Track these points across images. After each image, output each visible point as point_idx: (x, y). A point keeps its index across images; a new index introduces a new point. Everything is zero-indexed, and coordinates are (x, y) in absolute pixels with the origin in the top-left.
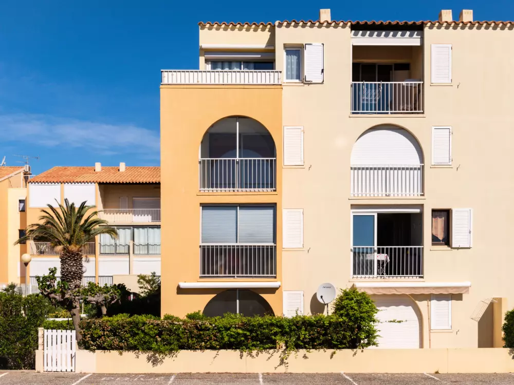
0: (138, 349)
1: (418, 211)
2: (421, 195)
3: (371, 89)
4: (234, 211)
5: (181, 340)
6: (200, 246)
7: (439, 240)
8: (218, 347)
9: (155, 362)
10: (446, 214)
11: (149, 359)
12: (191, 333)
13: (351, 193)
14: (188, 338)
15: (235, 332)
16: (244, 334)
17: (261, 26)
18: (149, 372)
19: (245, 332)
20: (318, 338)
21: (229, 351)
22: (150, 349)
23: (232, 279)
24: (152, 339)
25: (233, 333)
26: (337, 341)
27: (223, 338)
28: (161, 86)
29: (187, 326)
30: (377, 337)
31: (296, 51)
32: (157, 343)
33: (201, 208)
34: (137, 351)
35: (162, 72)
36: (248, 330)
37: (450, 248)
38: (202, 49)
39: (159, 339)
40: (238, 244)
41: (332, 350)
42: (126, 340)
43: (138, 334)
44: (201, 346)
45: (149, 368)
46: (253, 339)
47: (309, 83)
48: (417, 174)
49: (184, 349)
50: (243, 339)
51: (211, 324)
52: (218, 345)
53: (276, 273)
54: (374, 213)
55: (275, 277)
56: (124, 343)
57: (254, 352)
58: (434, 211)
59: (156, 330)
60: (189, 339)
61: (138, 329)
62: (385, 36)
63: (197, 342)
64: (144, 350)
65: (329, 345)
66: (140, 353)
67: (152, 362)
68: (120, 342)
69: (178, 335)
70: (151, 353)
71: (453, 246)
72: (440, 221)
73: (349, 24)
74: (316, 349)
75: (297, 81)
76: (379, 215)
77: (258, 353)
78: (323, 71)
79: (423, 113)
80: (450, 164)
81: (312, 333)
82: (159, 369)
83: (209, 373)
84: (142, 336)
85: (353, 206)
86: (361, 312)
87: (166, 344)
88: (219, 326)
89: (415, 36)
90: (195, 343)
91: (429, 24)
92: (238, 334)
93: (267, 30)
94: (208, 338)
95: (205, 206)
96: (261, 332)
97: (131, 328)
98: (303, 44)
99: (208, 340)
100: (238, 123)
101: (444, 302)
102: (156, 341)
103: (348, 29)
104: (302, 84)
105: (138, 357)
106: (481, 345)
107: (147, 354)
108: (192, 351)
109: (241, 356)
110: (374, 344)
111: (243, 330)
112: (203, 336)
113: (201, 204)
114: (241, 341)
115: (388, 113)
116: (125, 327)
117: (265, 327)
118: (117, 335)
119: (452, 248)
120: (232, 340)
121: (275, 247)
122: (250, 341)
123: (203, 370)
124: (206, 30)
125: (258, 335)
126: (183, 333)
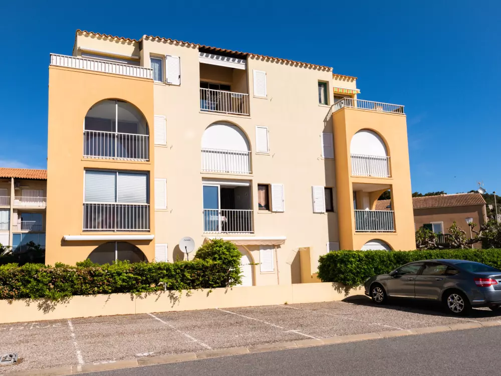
0: (30, 297)
1: (247, 184)
2: (250, 173)
3: (214, 95)
4: (114, 176)
5: (75, 286)
6: (84, 204)
7: (262, 207)
8: (110, 291)
9: (47, 309)
10: (266, 188)
11: (40, 306)
12: (84, 279)
13: (202, 168)
14: (81, 283)
15: (126, 277)
16: (134, 278)
17: (128, 41)
18: (40, 319)
19: (136, 276)
20: (198, 279)
21: (120, 294)
22: (42, 296)
23: (112, 233)
24: (45, 287)
25: (125, 278)
26: (212, 281)
27: (116, 283)
28: (50, 67)
29: (81, 273)
30: (242, 277)
31: (159, 60)
32: (50, 290)
33: (85, 171)
34: (28, 299)
35: (51, 55)
36: (138, 274)
37: (270, 212)
38: (80, 50)
39: (52, 286)
40: (117, 203)
41: (208, 290)
42: (17, 289)
43: (30, 282)
44: (93, 291)
45: (40, 316)
46: (143, 282)
47: (170, 85)
48: (246, 158)
49: (77, 294)
50: (134, 282)
51: (104, 271)
52: (110, 289)
53: (149, 228)
54: (218, 184)
55: (149, 231)
56: (15, 291)
57: (143, 294)
58: (259, 185)
59: (49, 277)
60: (83, 285)
61: (31, 277)
62: (221, 59)
63: (90, 288)
64: (35, 298)
65: (206, 285)
66: (31, 301)
67: (43, 309)
68: (10, 291)
69: (72, 281)
70: (41, 301)
71: (273, 211)
72: (263, 192)
73: (198, 46)
74: (195, 289)
75: (160, 82)
76: (221, 186)
77: (146, 295)
78: (180, 77)
79: (249, 116)
80: (268, 152)
81: (193, 275)
82: (51, 316)
83: (101, 316)
84: (35, 284)
85: (204, 179)
86: (232, 257)
87: (59, 291)
88: (112, 272)
89: (241, 62)
90: (88, 289)
91: (251, 56)
92: (130, 278)
93: (132, 44)
94: (101, 283)
95: (89, 170)
96: (150, 275)
97: (23, 276)
98: (164, 56)
99: (101, 285)
100: (117, 105)
101: (269, 250)
102: (50, 289)
103: (197, 50)
104: (164, 84)
105: (29, 305)
106: (294, 282)
107: (39, 302)
108: (85, 296)
109: (132, 298)
110: (239, 283)
111: (134, 274)
112: (96, 282)
113: (85, 168)
114: (132, 284)
115: (226, 113)
116: (17, 275)
117: (154, 271)
118: (8, 284)
119: (272, 212)
120: (124, 284)
121: (149, 206)
122: (140, 284)
123: (95, 314)
124: (83, 36)
125: (147, 278)
126: (77, 279)
